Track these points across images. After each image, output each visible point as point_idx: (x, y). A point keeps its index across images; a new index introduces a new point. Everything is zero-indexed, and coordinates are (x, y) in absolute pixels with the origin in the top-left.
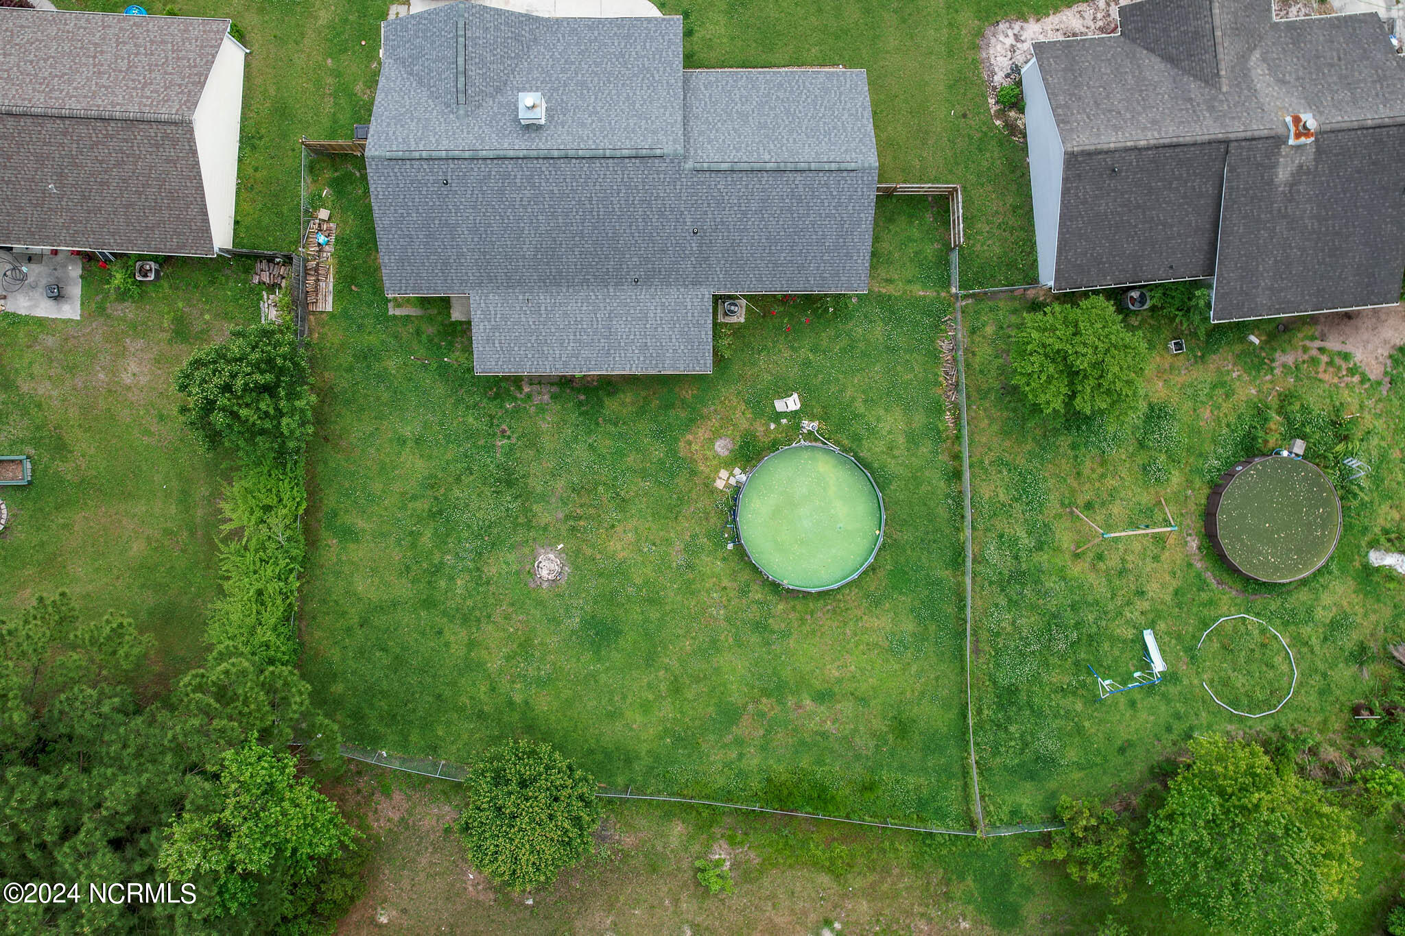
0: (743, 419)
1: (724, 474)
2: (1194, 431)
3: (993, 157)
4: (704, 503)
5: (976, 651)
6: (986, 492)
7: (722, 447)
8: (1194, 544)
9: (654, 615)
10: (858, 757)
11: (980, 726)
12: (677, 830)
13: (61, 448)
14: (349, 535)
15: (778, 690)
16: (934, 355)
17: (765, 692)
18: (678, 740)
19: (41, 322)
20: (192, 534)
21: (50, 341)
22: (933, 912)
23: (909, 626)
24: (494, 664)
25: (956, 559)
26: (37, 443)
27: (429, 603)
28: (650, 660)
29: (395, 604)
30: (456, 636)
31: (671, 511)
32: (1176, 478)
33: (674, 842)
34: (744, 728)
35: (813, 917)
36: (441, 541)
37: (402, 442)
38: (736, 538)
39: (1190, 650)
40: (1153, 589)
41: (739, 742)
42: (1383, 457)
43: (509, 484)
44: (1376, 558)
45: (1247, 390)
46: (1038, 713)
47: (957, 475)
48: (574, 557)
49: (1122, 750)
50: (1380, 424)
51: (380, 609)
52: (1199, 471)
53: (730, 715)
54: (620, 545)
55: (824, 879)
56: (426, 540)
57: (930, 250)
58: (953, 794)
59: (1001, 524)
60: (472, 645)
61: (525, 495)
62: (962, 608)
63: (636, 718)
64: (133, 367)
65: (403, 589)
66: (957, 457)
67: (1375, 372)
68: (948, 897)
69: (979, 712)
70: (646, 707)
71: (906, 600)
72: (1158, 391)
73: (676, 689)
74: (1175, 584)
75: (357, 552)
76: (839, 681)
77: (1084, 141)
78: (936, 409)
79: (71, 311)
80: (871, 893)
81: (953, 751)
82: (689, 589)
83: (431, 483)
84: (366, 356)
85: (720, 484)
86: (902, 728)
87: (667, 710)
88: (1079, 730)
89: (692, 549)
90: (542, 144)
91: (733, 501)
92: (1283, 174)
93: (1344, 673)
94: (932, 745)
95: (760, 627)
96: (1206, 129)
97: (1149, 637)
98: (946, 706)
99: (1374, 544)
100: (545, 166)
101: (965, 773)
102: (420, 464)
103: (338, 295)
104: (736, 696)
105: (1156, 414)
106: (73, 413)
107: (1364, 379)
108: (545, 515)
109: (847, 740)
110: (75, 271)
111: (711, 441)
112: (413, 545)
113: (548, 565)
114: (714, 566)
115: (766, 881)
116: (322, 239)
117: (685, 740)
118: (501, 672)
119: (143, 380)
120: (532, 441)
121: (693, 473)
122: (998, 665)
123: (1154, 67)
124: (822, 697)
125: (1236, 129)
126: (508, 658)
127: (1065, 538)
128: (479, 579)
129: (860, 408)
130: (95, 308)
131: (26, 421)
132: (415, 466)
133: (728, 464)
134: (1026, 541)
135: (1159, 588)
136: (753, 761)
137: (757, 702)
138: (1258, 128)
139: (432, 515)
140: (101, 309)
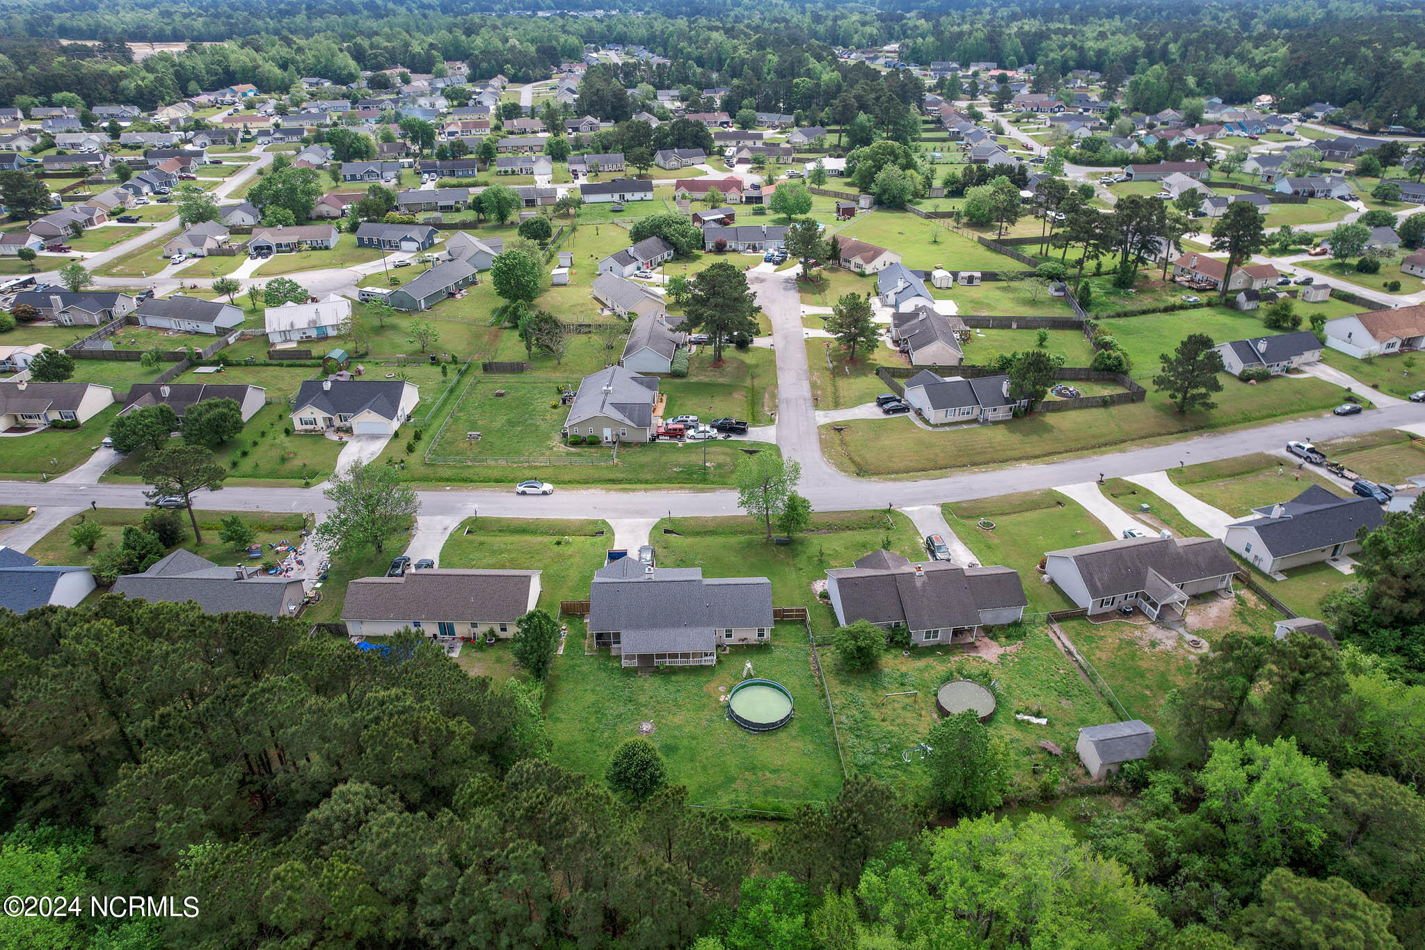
0: (730, 681)
1: (722, 696)
2: (923, 680)
3: (821, 610)
4: (715, 704)
5: (845, 755)
6: (838, 701)
7: (721, 688)
8: (935, 716)
9: (694, 742)
15: (753, 769)
16: (808, 661)
17: (747, 769)
18: (706, 789)
23: (812, 746)
25: (829, 723)
28: (692, 759)
29: (575, 742)
31: (702, 707)
32: (920, 694)
34: (738, 785)
36: (599, 721)
37: (586, 690)
38: (731, 711)
40: (921, 729)
41: (736, 790)
42: (1009, 686)
43: (631, 701)
44: (1019, 717)
45: (942, 667)
47: (824, 696)
48: (657, 724)
50: (1003, 676)
51: (569, 744)
52: (930, 692)
53: (732, 780)
54: (678, 719)
56: (593, 719)
57: (801, 634)
59: (846, 711)
61: (637, 704)
62: (835, 739)
65: (580, 737)
66: (823, 691)
67: (994, 661)
71: (810, 738)
72: (904, 669)
73: (705, 769)
75: (561, 725)
76: (782, 765)
78: (812, 677)
79: (455, 655)
83: (597, 702)
84: (574, 666)
85: (722, 699)
86: (815, 783)
87: (701, 778)
89: (710, 721)
93: (1024, 759)
95: (743, 746)
98: (835, 774)
99: (1018, 713)
102: (592, 696)
103: (565, 650)
104: (733, 771)
105: (905, 675)
107: (991, 664)
108: (646, 711)
109: (789, 788)
110: (460, 644)
111: (717, 687)
112: (586, 722)
113: (646, 727)
114: (721, 727)
117: (710, 791)
120: (642, 688)
121: (709, 696)
122: (856, 758)
124: (774, 771)
127: (875, 714)
128: (615, 732)
129: (779, 676)
130: (465, 654)
132: (590, 697)
133: (725, 693)
134: (858, 716)
135: (924, 729)
136: (744, 798)
137: (743, 774)
138: (903, 570)
139: (597, 712)
140: (467, 655)
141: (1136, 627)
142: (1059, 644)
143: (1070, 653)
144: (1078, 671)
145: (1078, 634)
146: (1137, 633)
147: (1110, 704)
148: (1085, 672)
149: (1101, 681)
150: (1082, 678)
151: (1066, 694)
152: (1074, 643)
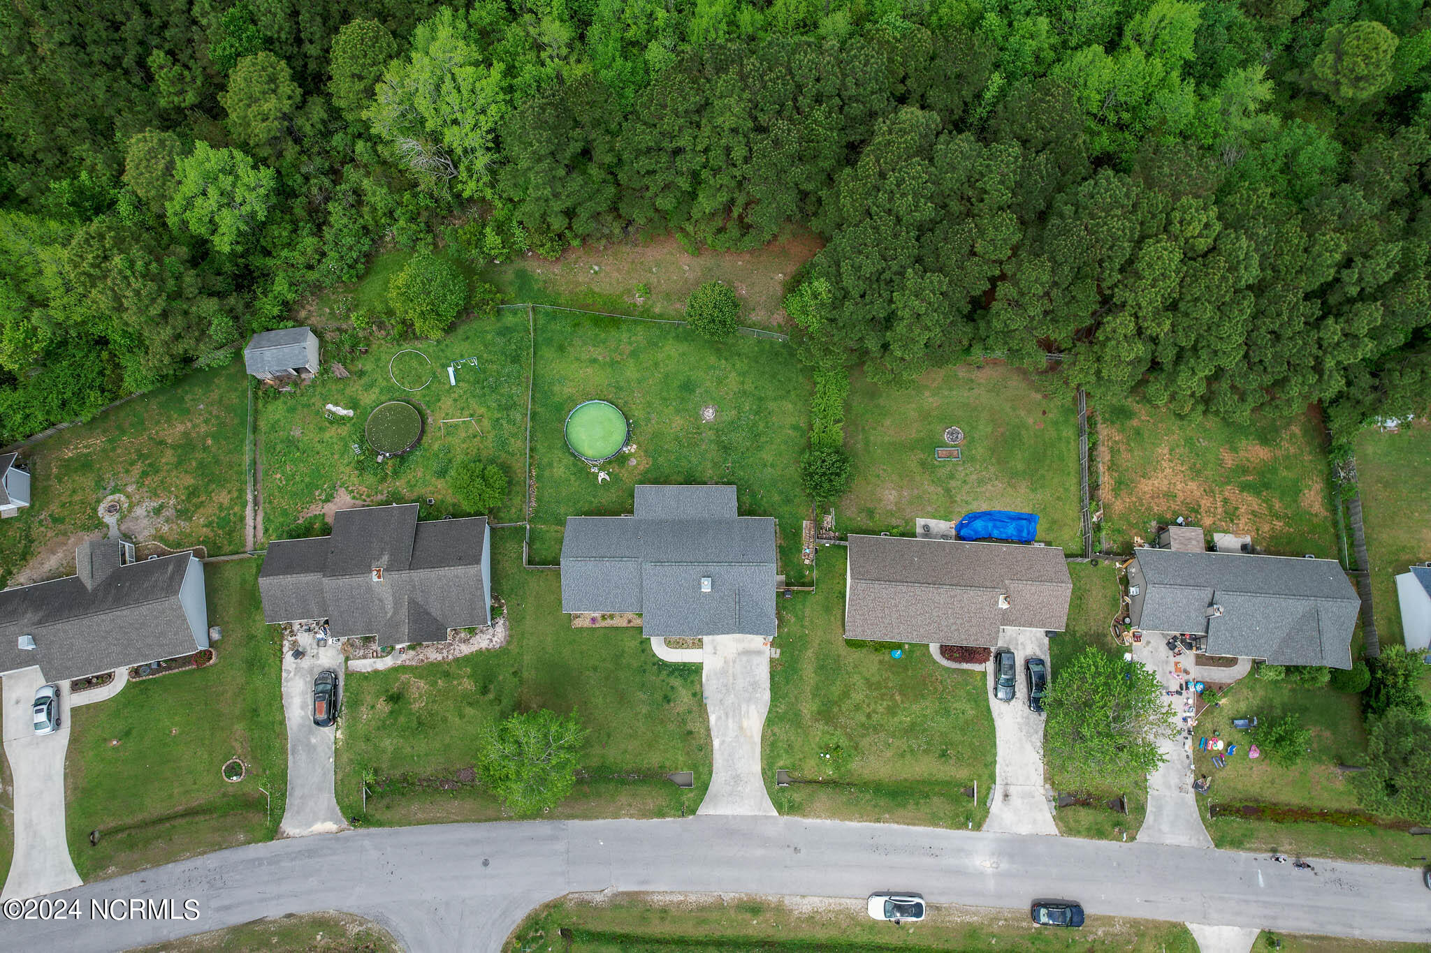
0: (624, 474)
1: (633, 451)
2: (426, 467)
3: (506, 586)
4: (642, 439)
5: (528, 378)
6: (519, 443)
7: (633, 462)
8: (430, 420)
9: (665, 394)
10: (581, 337)
11: (528, 348)
12: (657, 310)
13: (923, 464)
14: (795, 428)
15: (613, 364)
16: (539, 500)
17: (619, 362)
18: (656, 345)
19: (934, 518)
20: (863, 428)
21: (929, 509)
22: (552, 277)
23: (556, 389)
24: (734, 374)
25: (534, 416)
26: (934, 467)
27: (760, 399)
28: (667, 376)
29: (775, 399)
30: (749, 387)
31: (657, 435)
32: (436, 447)
33: (659, 305)
34: (629, 348)
35: (602, 275)
36: (755, 424)
37: (772, 466)
38: (628, 425)
39: (435, 377)
40: (450, 402)
41: (630, 343)
42: (342, 455)
43: (725, 447)
44: (351, 413)
45: (400, 485)
46: (503, 353)
47: (532, 450)
48: (698, 417)
49: (468, 338)
50: (342, 469)
51: (782, 398)
52: (425, 450)
53: (634, 354)
54: (678, 422)
55: (597, 290)
56: (761, 426)
57: (537, 545)
58: (541, 322)
59: (514, 429)
60: (743, 383)
61: (718, 442)
62: (533, 395)
63: (673, 353)
64: (892, 498)
65: (771, 405)
66: (531, 457)
67: (342, 491)
68: (545, 282)
69: (528, 354)
70: (669, 357)
71: (556, 399)
72: (440, 484)
73: (656, 364)
74: (439, 404)
75: (792, 420)
76: (587, 367)
77: (472, 570)
78: (539, 477)
79: (920, 522)
80: (578, 284)
81: (540, 339)
82: (649, 404)
83: (759, 448)
84: (788, 501)
85: (635, 446)
86: (561, 349)
87: (660, 356)
88: (486, 346)
89: (648, 420)
90: (702, 568)
91: (627, 442)
92: (385, 558)
93: (369, 367)
94: (549, 342)
95: (620, 389)
96: (419, 575)
97: (453, 382)
98: (542, 357)
99: (351, 419)
100: (701, 560)
101: (535, 330)
102: (764, 456)
103: (800, 528)
104: (631, 361)
105: (442, 473)
106: (918, 478)
107: (347, 488)
108: (710, 434)
109: (585, 344)
111: (638, 464)
112: (767, 423)
113: (709, 414)
114: (638, 413)
115: (621, 289)
116: (807, 551)
117: (652, 344)
118: (730, 372)
119: (887, 492)
120: (715, 464)
121: (646, 451)
122: (519, 372)
123: (435, 612)
124: (595, 361)
125: (405, 575)
126: (727, 377)
127: (487, 423)
128: (739, 409)
129: (573, 478)
130: (910, 521)
131: (939, 475)
132: (767, 455)
133: (631, 455)
134: (504, 422)
135: (447, 403)
136: (625, 336)
137: (622, 359)
138: (395, 575)
139: (759, 434)
140: (907, 521)
141: (162, 539)
142: (260, 518)
143: (256, 503)
144: (260, 476)
145: (230, 533)
146: (166, 528)
147: (255, 429)
148: (255, 474)
149: (247, 459)
150: (262, 468)
151: (291, 443)
152: (242, 519)
